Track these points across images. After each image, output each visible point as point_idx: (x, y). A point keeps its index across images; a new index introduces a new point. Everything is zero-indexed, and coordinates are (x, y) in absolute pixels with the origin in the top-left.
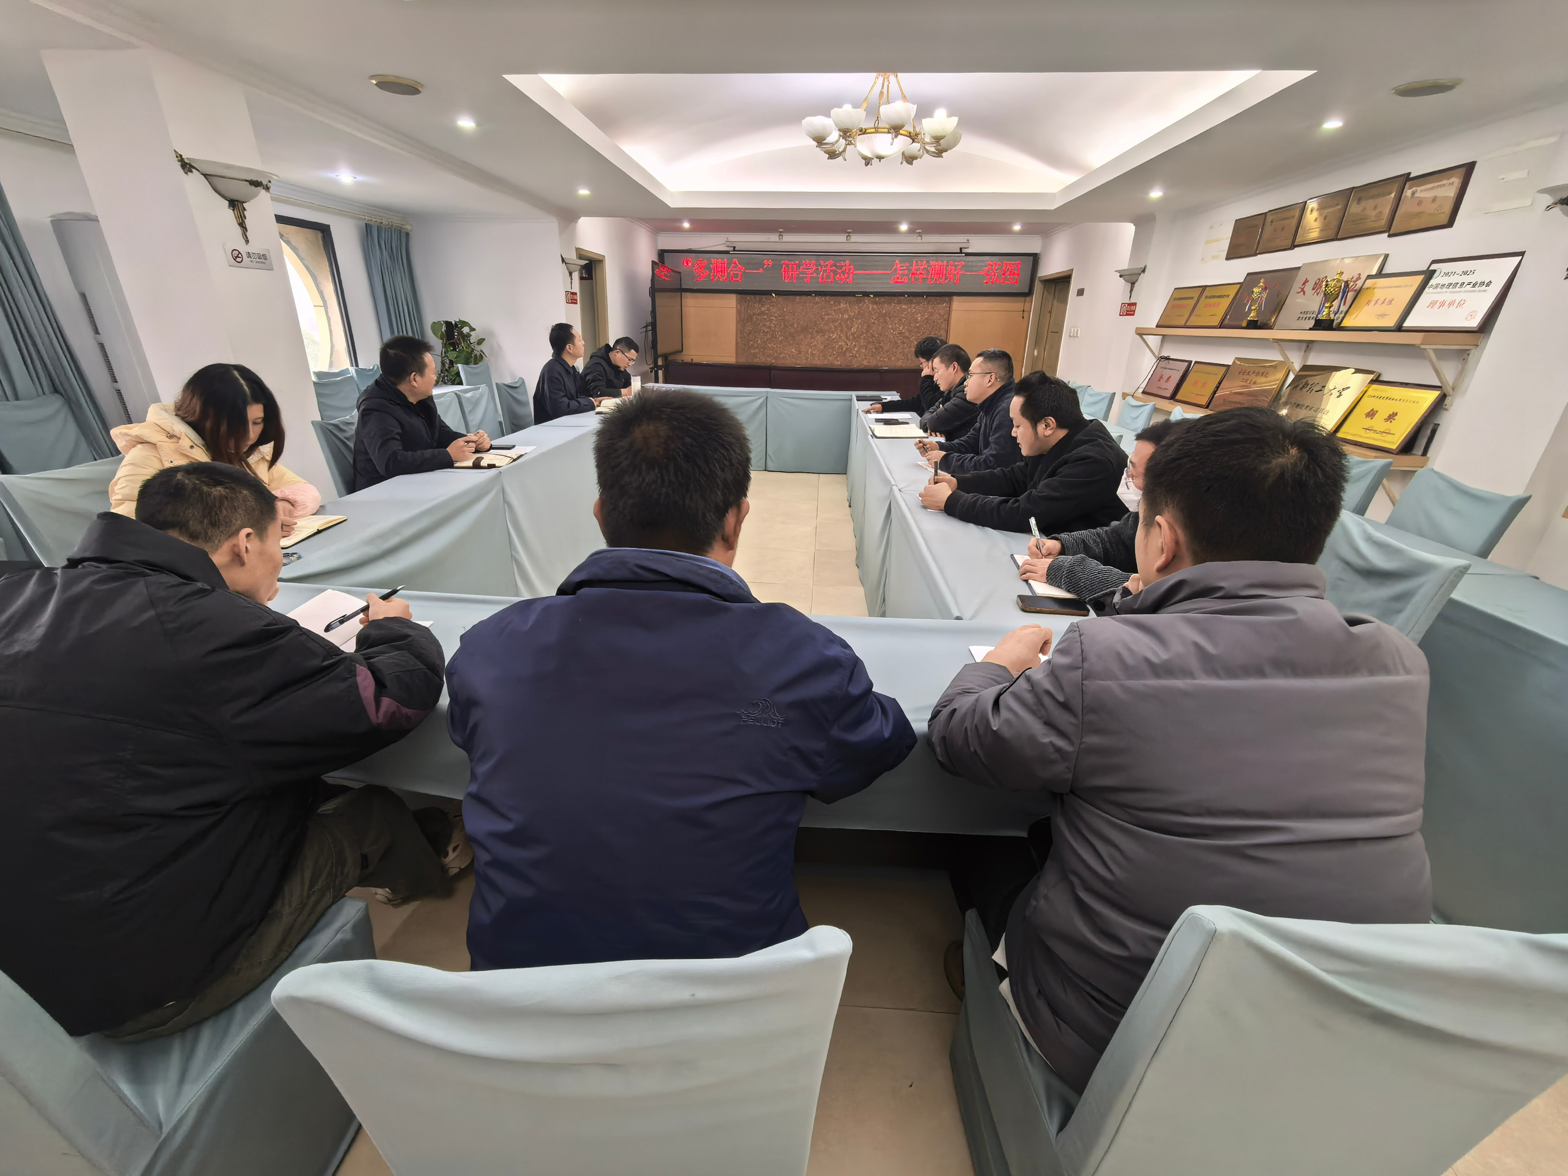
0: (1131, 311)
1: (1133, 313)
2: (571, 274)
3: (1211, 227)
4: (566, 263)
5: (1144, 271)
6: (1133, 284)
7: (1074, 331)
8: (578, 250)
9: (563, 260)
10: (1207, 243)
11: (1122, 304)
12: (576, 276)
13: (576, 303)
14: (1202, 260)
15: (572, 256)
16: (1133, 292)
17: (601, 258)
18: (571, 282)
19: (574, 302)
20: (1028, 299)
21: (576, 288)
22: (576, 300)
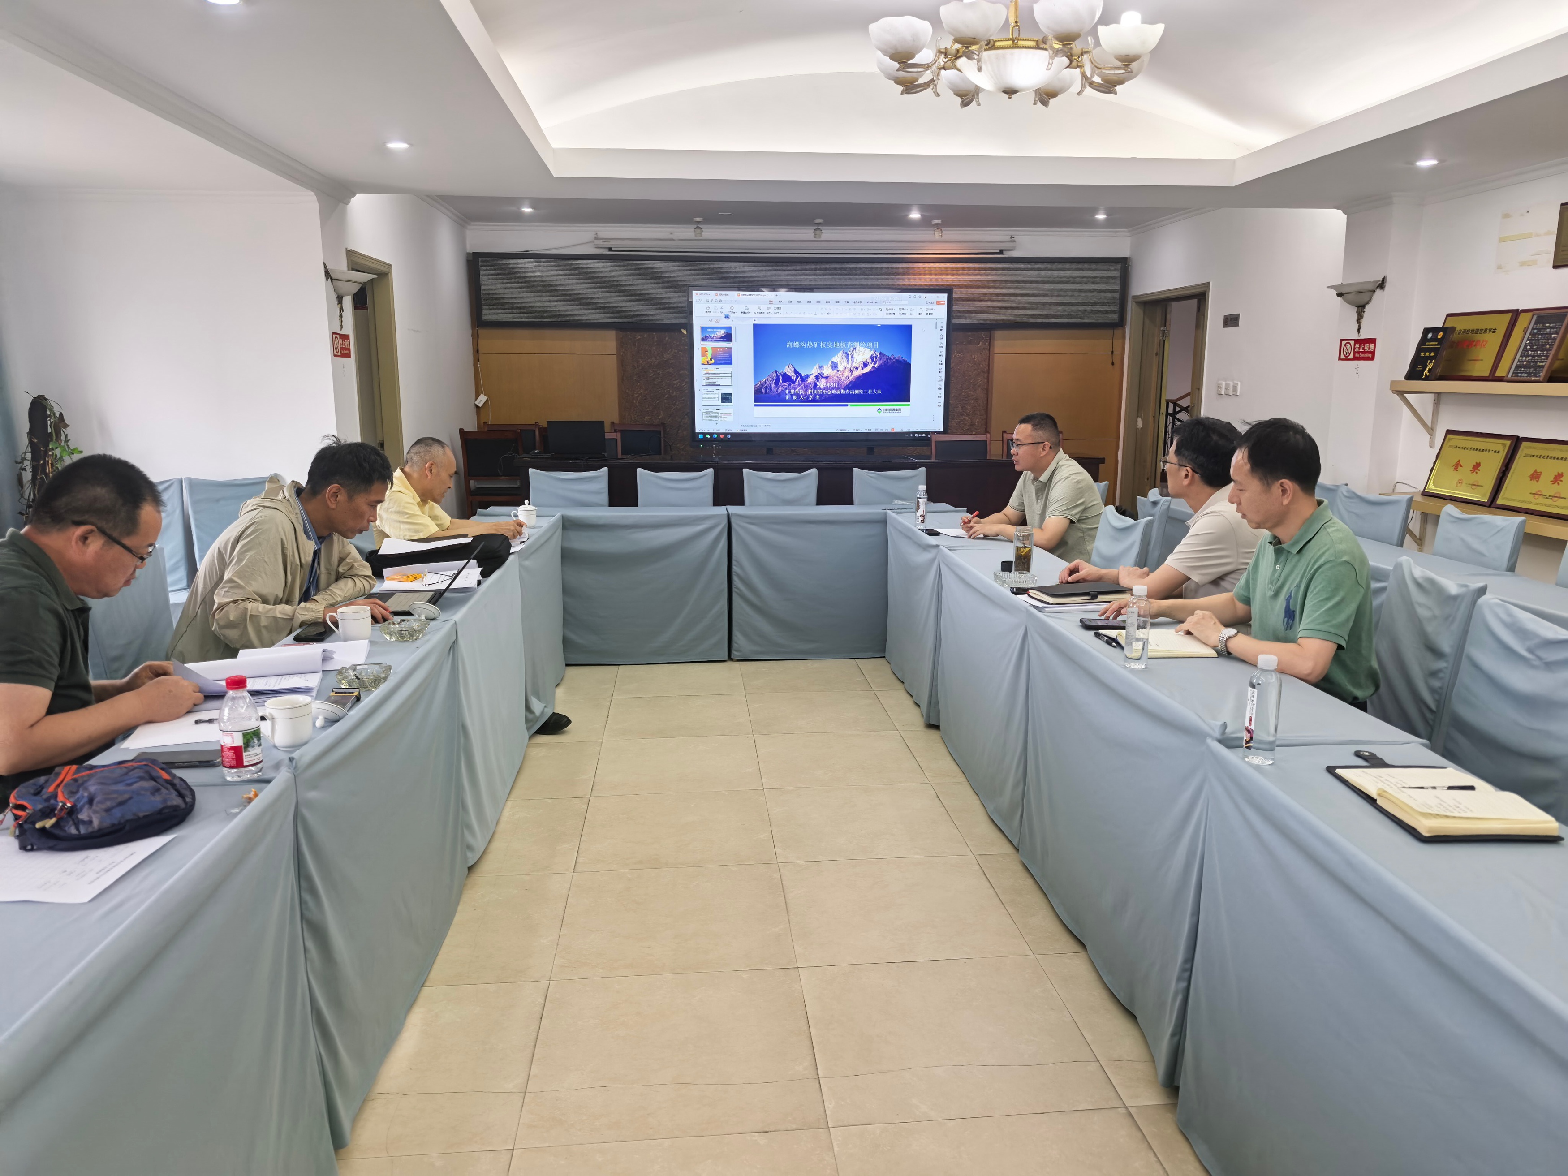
0: (1364, 352)
1: (1370, 356)
2: (340, 299)
3: (1506, 216)
4: (332, 280)
5: (1382, 285)
6: (1361, 308)
7: (1227, 385)
8: (350, 254)
9: (328, 274)
10: (1502, 240)
11: (1342, 340)
12: (348, 302)
13: (349, 356)
14: (1499, 267)
15: (341, 266)
16: (1364, 321)
17: (383, 269)
18: (341, 316)
19: (344, 353)
20: (1118, 332)
21: (349, 329)
22: (349, 350)
